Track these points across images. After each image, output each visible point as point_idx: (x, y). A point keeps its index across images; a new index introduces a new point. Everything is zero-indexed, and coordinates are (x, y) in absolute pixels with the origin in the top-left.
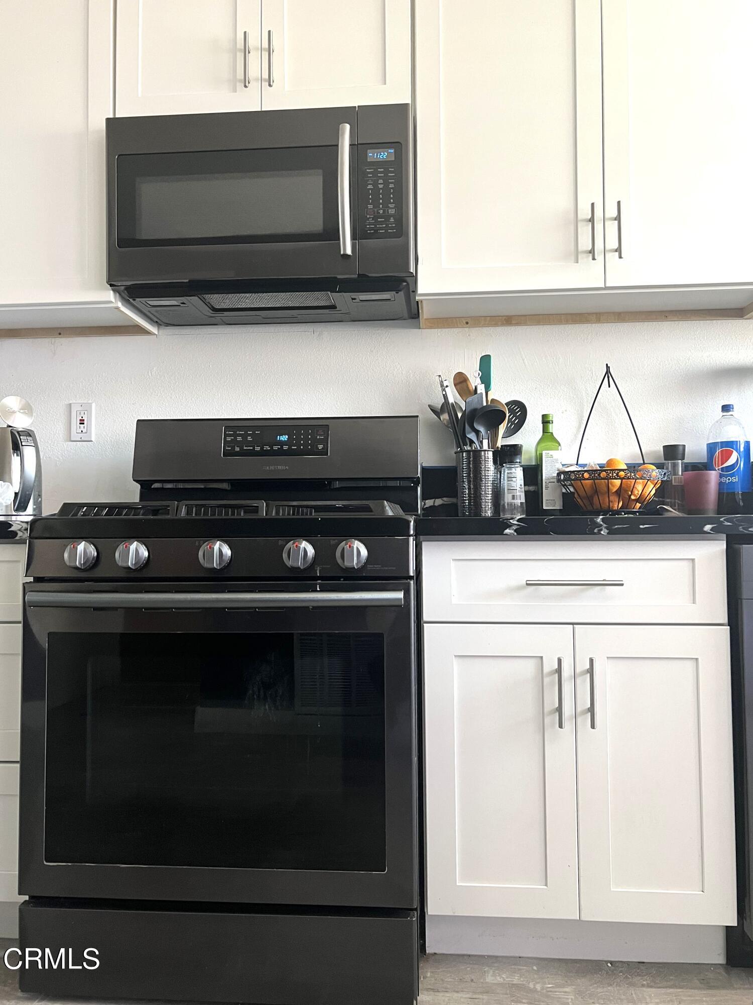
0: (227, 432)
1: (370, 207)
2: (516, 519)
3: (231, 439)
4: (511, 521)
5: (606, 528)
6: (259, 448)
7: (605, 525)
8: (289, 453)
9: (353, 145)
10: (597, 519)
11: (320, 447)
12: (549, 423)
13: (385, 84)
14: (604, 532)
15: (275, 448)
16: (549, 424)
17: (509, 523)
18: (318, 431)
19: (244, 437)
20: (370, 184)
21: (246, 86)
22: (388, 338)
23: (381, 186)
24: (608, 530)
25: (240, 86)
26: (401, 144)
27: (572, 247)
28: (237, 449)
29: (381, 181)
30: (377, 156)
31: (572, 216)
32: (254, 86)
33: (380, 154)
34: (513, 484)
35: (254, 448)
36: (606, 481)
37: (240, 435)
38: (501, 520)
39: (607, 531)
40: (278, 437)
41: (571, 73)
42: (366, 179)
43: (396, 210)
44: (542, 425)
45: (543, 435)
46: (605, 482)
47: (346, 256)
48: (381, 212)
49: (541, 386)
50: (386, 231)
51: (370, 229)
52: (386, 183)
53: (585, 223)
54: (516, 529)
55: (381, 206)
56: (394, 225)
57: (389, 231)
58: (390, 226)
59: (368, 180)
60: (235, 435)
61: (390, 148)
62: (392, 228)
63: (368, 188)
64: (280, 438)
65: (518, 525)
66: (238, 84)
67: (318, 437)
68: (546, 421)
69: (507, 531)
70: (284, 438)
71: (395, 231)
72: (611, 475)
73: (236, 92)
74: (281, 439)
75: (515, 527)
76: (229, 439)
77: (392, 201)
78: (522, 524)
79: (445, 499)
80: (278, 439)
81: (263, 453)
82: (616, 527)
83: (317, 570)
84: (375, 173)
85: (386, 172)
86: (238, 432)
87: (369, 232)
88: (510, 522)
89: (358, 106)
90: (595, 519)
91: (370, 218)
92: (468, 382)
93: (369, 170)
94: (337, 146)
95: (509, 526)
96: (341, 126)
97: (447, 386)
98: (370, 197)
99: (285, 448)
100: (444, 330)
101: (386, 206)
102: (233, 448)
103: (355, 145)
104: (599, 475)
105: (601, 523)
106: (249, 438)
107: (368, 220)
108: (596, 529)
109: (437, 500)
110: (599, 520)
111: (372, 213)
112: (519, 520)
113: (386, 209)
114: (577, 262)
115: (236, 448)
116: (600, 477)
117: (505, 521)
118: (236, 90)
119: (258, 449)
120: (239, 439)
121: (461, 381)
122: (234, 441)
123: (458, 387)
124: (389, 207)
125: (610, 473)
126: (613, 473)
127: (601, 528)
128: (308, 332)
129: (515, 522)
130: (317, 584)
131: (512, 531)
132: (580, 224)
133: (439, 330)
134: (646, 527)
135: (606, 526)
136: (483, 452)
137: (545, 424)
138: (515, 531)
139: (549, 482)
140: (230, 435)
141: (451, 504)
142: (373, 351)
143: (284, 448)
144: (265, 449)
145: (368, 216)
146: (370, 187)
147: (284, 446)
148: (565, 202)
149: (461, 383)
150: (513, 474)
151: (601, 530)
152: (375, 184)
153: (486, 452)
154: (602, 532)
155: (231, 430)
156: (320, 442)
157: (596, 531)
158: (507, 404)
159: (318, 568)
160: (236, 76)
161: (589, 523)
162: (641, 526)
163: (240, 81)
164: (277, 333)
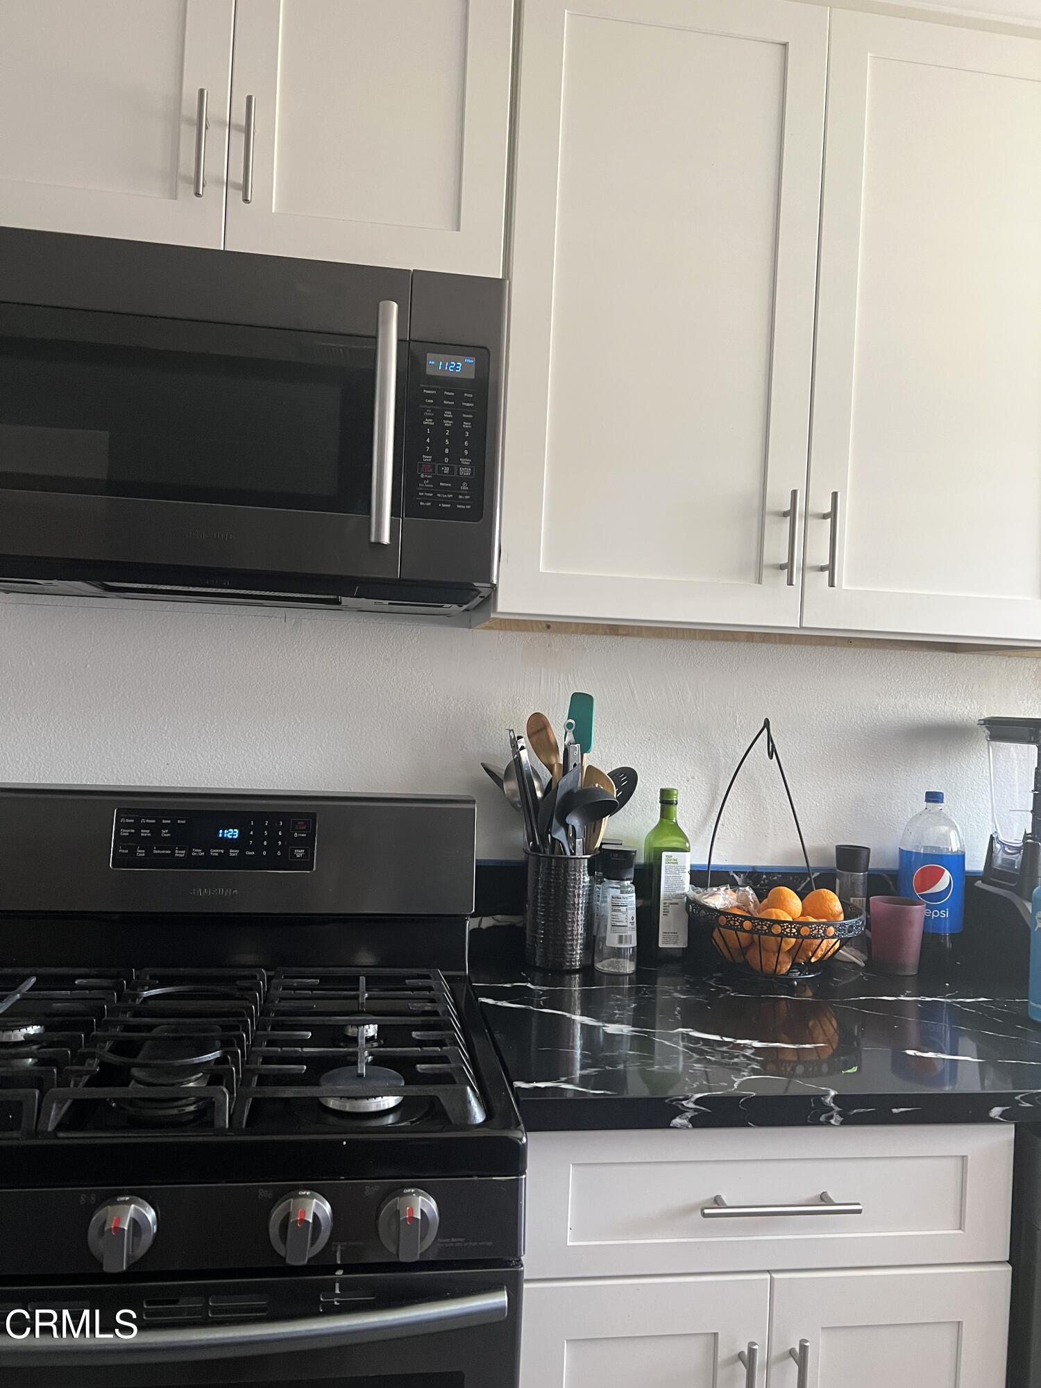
0: (123, 820)
1: (428, 458)
2: (693, 1099)
3: (130, 833)
4: (683, 1102)
5: (839, 1113)
6: (184, 852)
7: (837, 1109)
8: (241, 863)
9: (402, 341)
10: (826, 1098)
11: (299, 853)
12: (672, 804)
13: (458, 230)
14: (835, 1121)
15: (215, 852)
16: (672, 806)
17: (680, 1106)
18: (295, 823)
19: (155, 829)
20: (429, 417)
21: (197, 194)
22: (416, 639)
23: (448, 423)
24: (841, 1116)
25: (186, 190)
26: (488, 350)
27: (753, 556)
28: (141, 853)
29: (448, 414)
30: (443, 366)
31: (756, 502)
32: (214, 194)
33: (450, 364)
34: (622, 917)
35: (174, 852)
36: (780, 939)
37: (146, 826)
38: (667, 1101)
39: (840, 1119)
40: (221, 831)
41: (767, 265)
42: (422, 406)
43: (472, 469)
44: (660, 805)
45: (661, 821)
46: (777, 941)
47: (379, 544)
48: (447, 470)
49: (657, 736)
50: (454, 505)
51: (426, 499)
52: (458, 420)
53: (776, 518)
54: (692, 1117)
55: (446, 460)
56: (468, 497)
57: (459, 506)
58: (460, 497)
59: (425, 410)
60: (138, 826)
61: (469, 355)
62: (463, 502)
63: (425, 423)
64: (223, 834)
65: (695, 1110)
66: (181, 185)
67: (296, 835)
68: (667, 800)
69: (677, 1121)
70: (232, 833)
71: (468, 507)
72: (788, 930)
73: (176, 199)
74: (225, 835)
75: (689, 1115)
76: (125, 833)
77: (466, 452)
78: (703, 1109)
79: (498, 917)
80: (220, 835)
81: (190, 862)
82: (855, 1111)
83: (336, 1252)
84: (438, 398)
85: (459, 397)
86: (143, 821)
87: (421, 503)
88: (682, 1105)
89: (414, 270)
90: (822, 1098)
91: (426, 479)
92: (549, 730)
93: (428, 392)
94: (376, 338)
95: (680, 1112)
96: (381, 303)
97: (522, 748)
98: (428, 440)
99: (233, 853)
100: (509, 633)
101: (454, 460)
102: (133, 851)
103: (406, 341)
104: (770, 928)
105: (832, 1104)
106: (165, 833)
107: (423, 483)
108: (823, 1116)
109: (484, 919)
110: (829, 1099)
111: (431, 470)
112: (697, 1102)
113: (456, 467)
114: (760, 582)
115: (139, 851)
116: (770, 931)
117: (674, 1103)
118: (176, 195)
119: (180, 854)
120: (145, 833)
121: (538, 727)
122: (135, 837)
123: (535, 738)
124: (461, 464)
125: (788, 927)
126: (791, 928)
127: (831, 1113)
128: (276, 617)
129: (691, 1105)
130: (333, 1282)
131: (685, 1122)
132: (768, 519)
133: (502, 633)
134: (902, 1112)
135: (839, 1109)
136: (573, 860)
137: (666, 805)
138: (690, 1120)
139: (671, 904)
140: (128, 826)
141: (509, 926)
142: (389, 659)
143: (231, 855)
144: (194, 854)
145: (422, 476)
146: (428, 422)
147: (231, 851)
148: (746, 479)
149: (538, 731)
150: (622, 900)
151: (832, 1117)
152: (439, 418)
153: (577, 860)
154: (832, 1121)
155: (130, 815)
156: (299, 843)
157: (822, 1119)
158: (612, 774)
159: (339, 1247)
160: (177, 167)
161: (813, 1105)
162: (895, 1111)
163: (186, 179)
164: (218, 616)
